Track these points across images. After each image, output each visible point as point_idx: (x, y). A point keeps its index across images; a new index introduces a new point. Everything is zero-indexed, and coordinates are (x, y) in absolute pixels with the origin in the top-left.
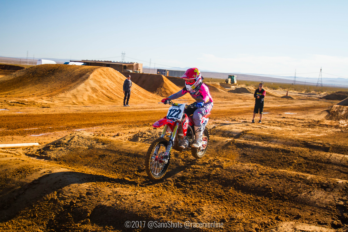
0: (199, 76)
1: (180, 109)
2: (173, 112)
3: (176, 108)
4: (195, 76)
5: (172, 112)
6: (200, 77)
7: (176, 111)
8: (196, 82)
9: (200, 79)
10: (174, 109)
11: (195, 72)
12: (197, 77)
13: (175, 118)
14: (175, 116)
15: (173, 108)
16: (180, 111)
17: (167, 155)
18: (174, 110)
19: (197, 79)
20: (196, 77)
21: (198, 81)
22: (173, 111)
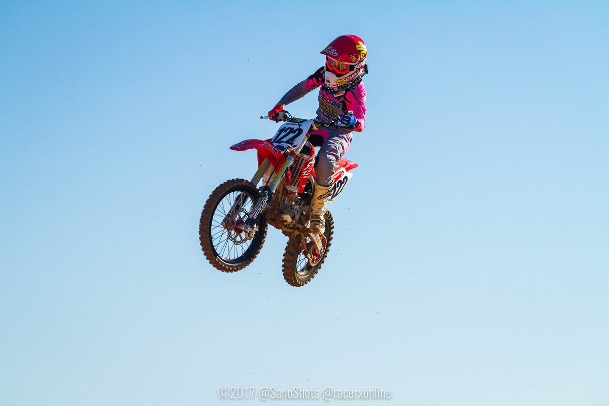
0: (363, 61)
1: (301, 127)
2: (285, 133)
3: (293, 126)
4: (354, 58)
5: (283, 134)
6: (363, 64)
7: (292, 131)
8: (352, 72)
9: (361, 67)
10: (289, 128)
11: (358, 49)
12: (357, 63)
13: (286, 145)
14: (287, 142)
15: (288, 126)
16: (300, 131)
17: (253, 218)
18: (289, 130)
19: (356, 67)
20: (355, 62)
21: (356, 72)
22: (285, 131)
